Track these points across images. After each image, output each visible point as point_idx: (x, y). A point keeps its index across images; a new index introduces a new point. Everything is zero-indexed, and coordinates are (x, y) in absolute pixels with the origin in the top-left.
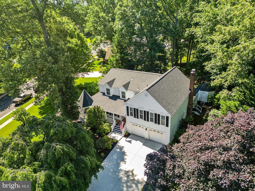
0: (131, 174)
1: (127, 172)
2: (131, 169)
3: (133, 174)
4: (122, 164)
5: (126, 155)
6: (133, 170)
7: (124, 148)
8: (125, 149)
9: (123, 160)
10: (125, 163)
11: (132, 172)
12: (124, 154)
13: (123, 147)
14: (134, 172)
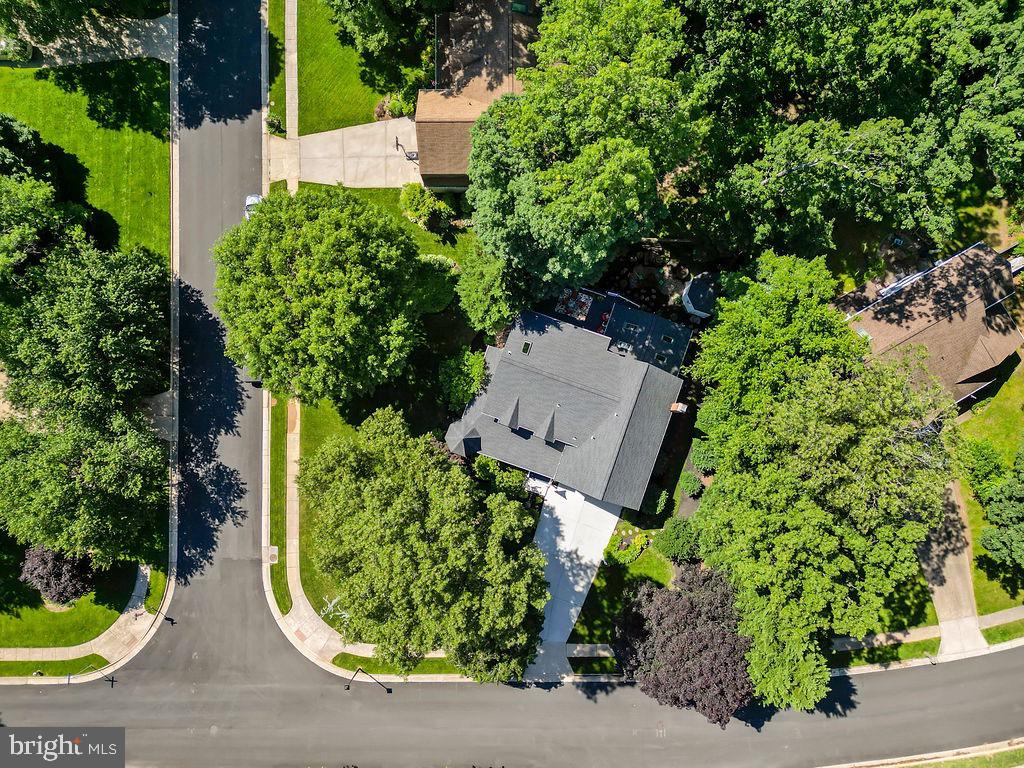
0: (575, 556)
1: (569, 554)
2: (574, 549)
3: (578, 556)
4: (558, 540)
5: (561, 524)
6: (577, 550)
7: (556, 510)
8: (558, 513)
9: (559, 533)
10: (563, 539)
11: (576, 552)
12: (556, 521)
13: (553, 509)
14: (579, 553)
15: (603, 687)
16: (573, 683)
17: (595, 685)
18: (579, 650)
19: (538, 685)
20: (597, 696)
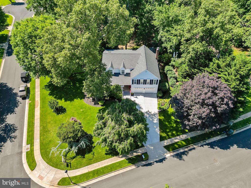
5: (140, 105)
6: (148, 111)
15: (183, 153)
16: (171, 156)
17: (180, 154)
18: (166, 142)
19: (157, 162)
20: (183, 158)
